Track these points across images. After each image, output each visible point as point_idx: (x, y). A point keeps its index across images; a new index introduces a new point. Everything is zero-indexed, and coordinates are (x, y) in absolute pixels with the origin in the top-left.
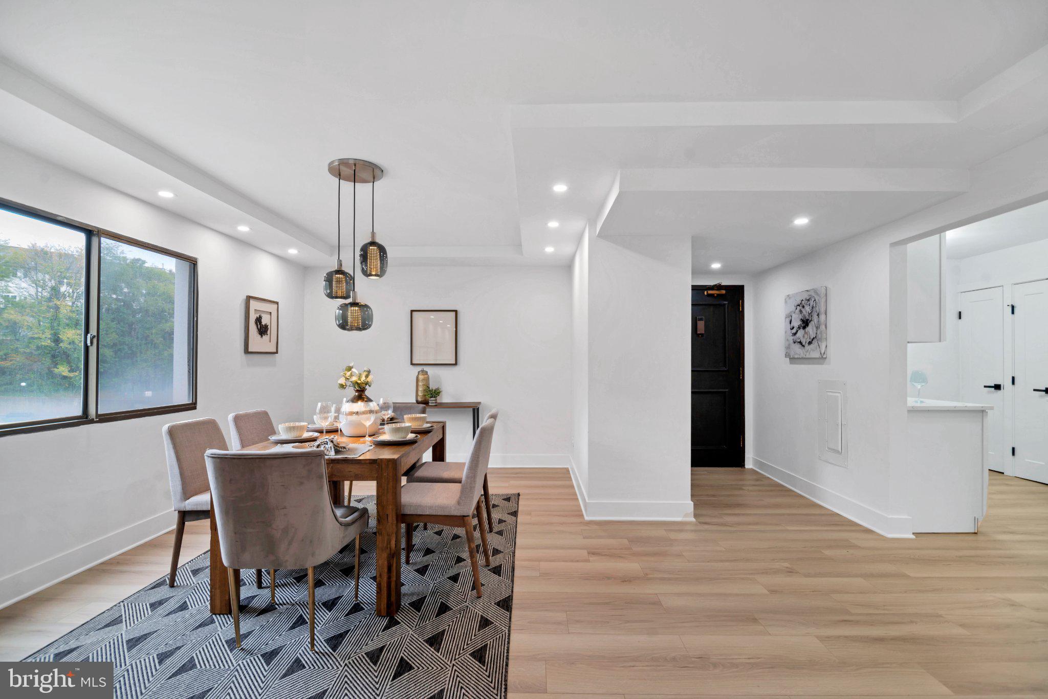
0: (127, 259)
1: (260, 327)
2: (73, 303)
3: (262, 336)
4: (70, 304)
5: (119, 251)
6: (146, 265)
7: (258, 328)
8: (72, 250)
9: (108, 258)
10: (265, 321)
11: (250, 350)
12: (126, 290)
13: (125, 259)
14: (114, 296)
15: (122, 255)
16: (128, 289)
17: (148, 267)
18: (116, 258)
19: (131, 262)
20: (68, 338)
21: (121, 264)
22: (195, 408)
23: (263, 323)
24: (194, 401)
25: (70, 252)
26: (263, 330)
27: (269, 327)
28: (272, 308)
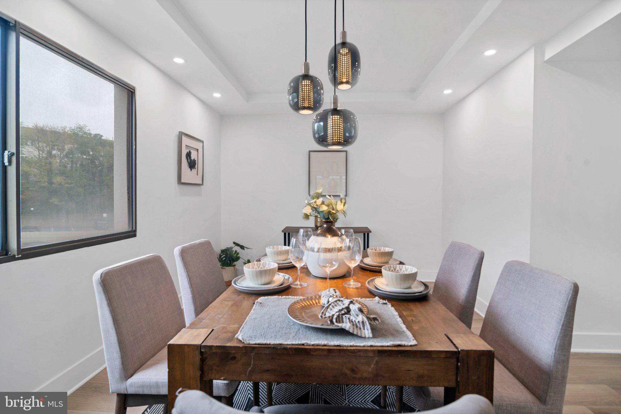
0: (92, 134)
1: (190, 161)
2: (60, 161)
3: (191, 170)
4: (59, 161)
5: (87, 129)
6: (103, 138)
7: (188, 162)
8: (59, 128)
9: (80, 133)
10: (194, 156)
11: (183, 181)
12: (91, 153)
13: (90, 134)
14: (85, 157)
15: (88, 132)
16: (92, 152)
17: (104, 139)
18: (85, 133)
19: (93, 136)
20: (58, 182)
21: (88, 137)
22: (135, 236)
23: (192, 158)
24: (134, 229)
25: (58, 130)
26: (192, 165)
27: (196, 162)
28: (198, 145)
